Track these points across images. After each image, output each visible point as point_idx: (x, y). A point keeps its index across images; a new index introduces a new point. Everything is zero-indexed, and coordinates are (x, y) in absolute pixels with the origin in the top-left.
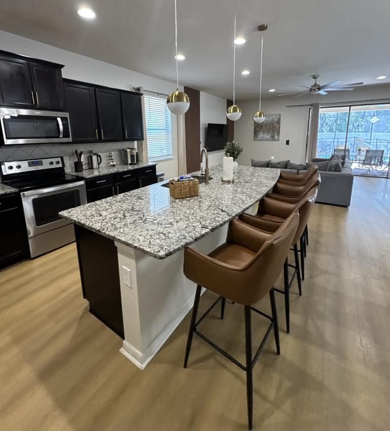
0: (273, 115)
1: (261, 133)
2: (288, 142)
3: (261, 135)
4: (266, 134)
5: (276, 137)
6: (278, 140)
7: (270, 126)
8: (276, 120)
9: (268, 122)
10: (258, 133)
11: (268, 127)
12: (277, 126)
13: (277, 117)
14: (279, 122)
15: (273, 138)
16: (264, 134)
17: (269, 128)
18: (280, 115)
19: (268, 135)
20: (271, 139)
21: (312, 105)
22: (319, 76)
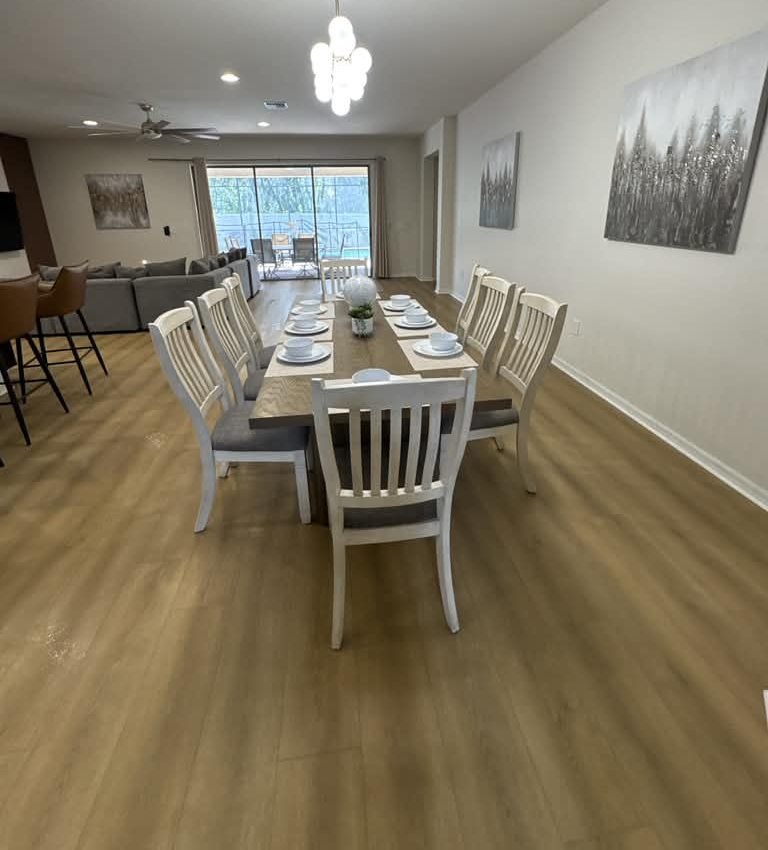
0: (125, 176)
1: (110, 213)
2: (167, 231)
3: (109, 218)
4: (120, 214)
5: (143, 222)
6: (148, 227)
7: (123, 198)
8: (133, 186)
9: (119, 189)
10: (103, 212)
11: (121, 200)
12: (140, 200)
13: (136, 179)
14: (140, 189)
15: (137, 225)
16: (115, 214)
17: (123, 203)
18: (139, 176)
19: (124, 216)
20: (133, 225)
21: (193, 161)
22: (151, 106)
